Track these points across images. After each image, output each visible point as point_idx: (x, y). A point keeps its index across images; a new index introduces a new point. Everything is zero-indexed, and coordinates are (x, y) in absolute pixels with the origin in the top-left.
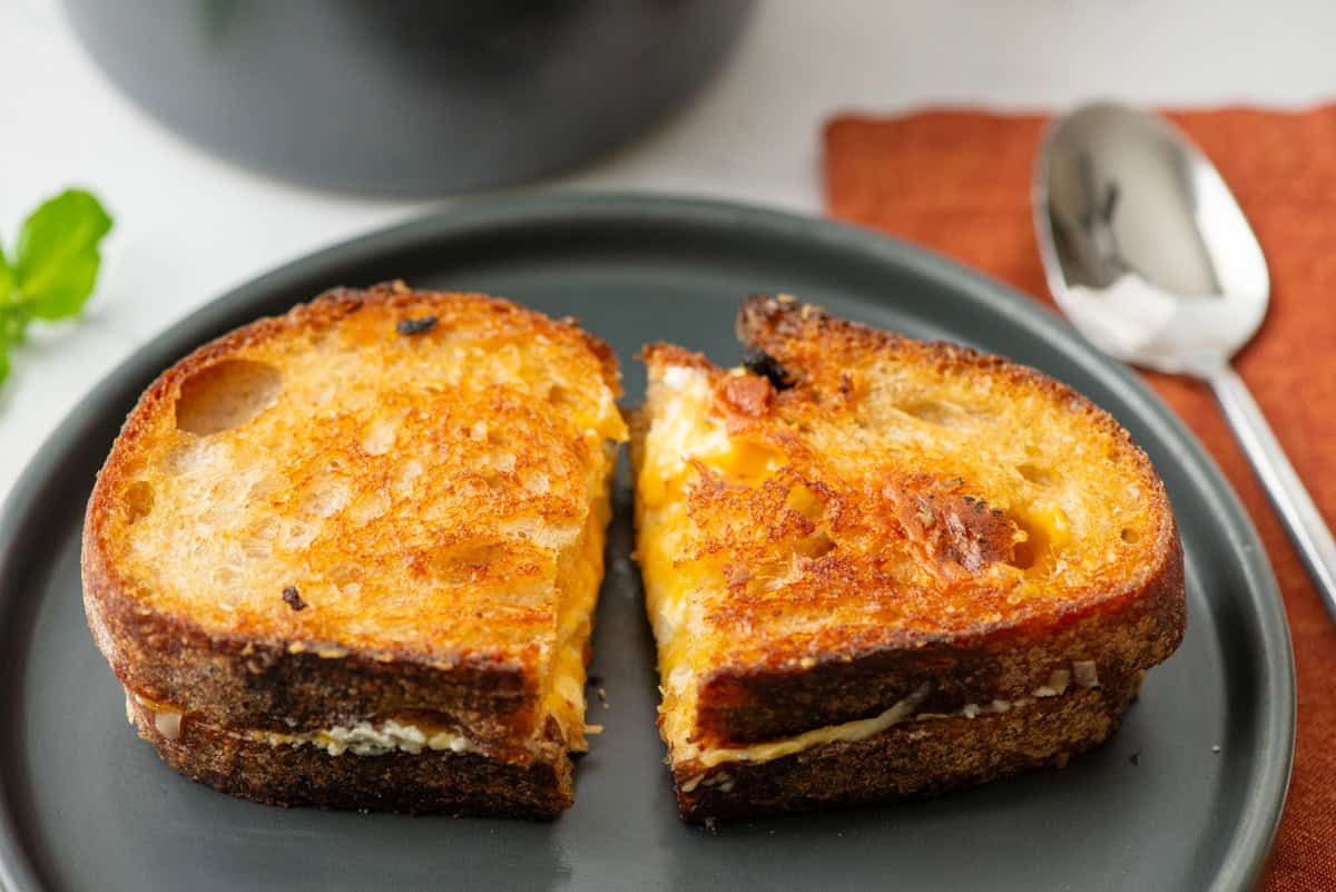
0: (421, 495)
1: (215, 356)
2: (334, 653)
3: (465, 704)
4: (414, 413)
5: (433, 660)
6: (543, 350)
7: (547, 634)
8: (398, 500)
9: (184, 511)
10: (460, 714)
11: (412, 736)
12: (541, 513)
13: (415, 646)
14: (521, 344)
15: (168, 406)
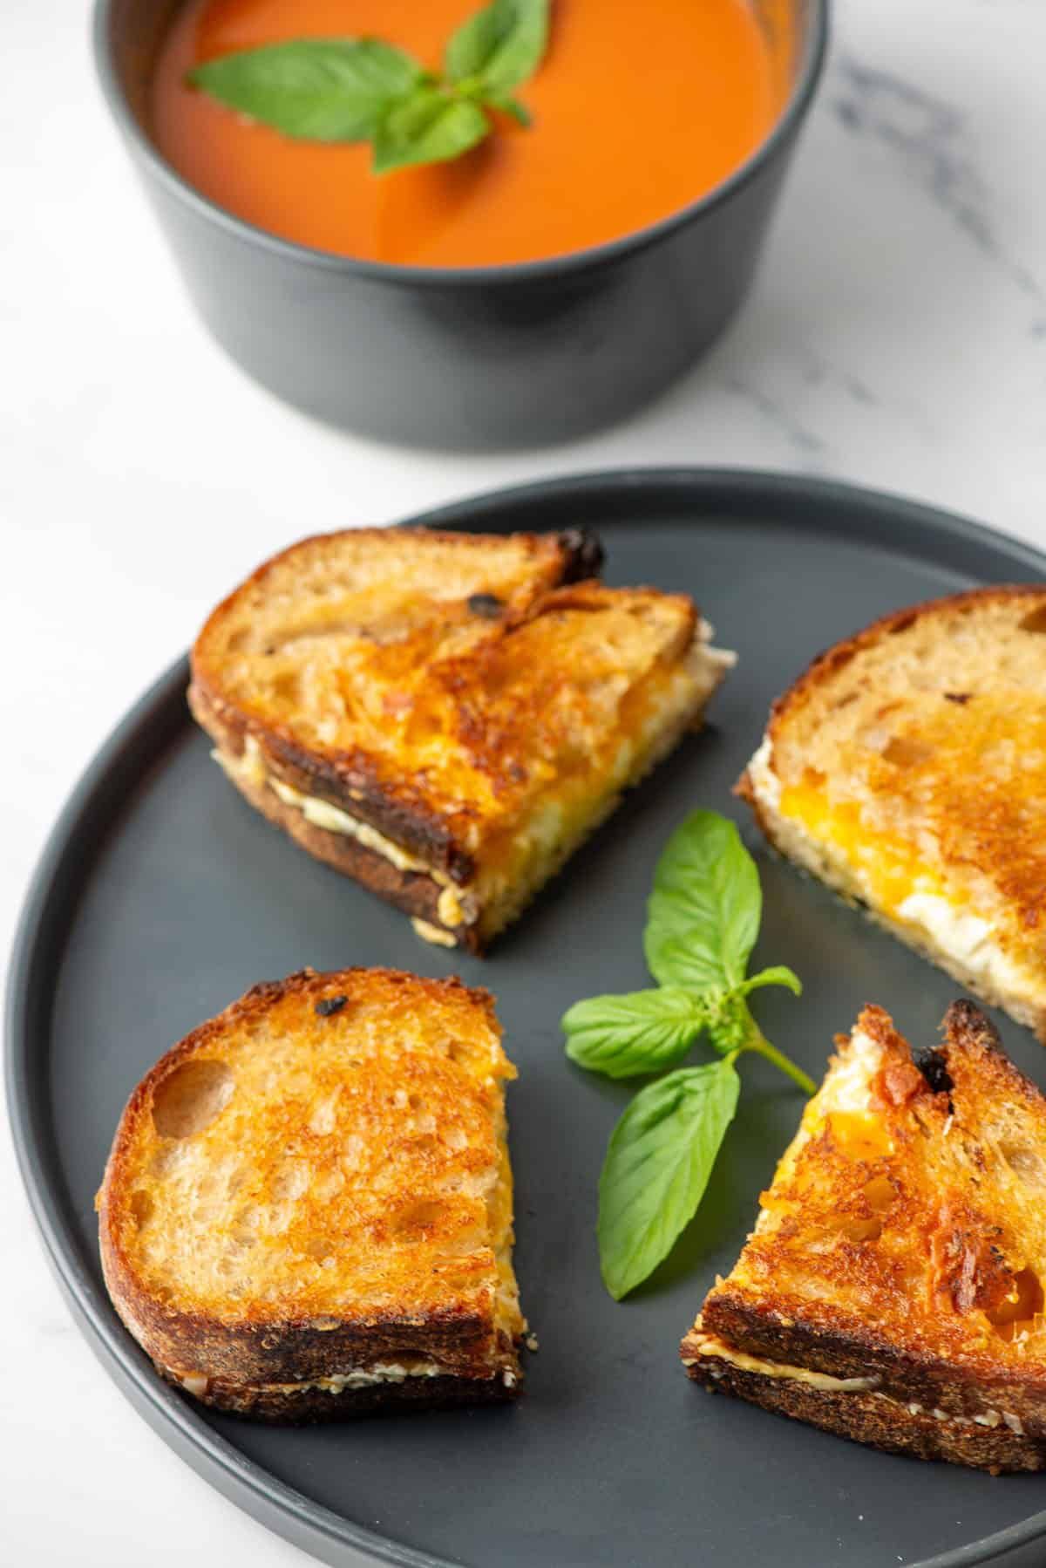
0: (367, 1167)
1: (174, 1062)
2: (329, 1327)
3: (436, 1345)
4: (346, 1090)
5: (408, 1319)
6: (436, 1013)
7: (491, 1276)
8: (350, 1175)
9: (180, 1212)
10: (432, 1351)
11: (396, 1371)
12: (465, 1167)
13: (390, 1309)
14: (417, 1008)
15: (147, 1116)
